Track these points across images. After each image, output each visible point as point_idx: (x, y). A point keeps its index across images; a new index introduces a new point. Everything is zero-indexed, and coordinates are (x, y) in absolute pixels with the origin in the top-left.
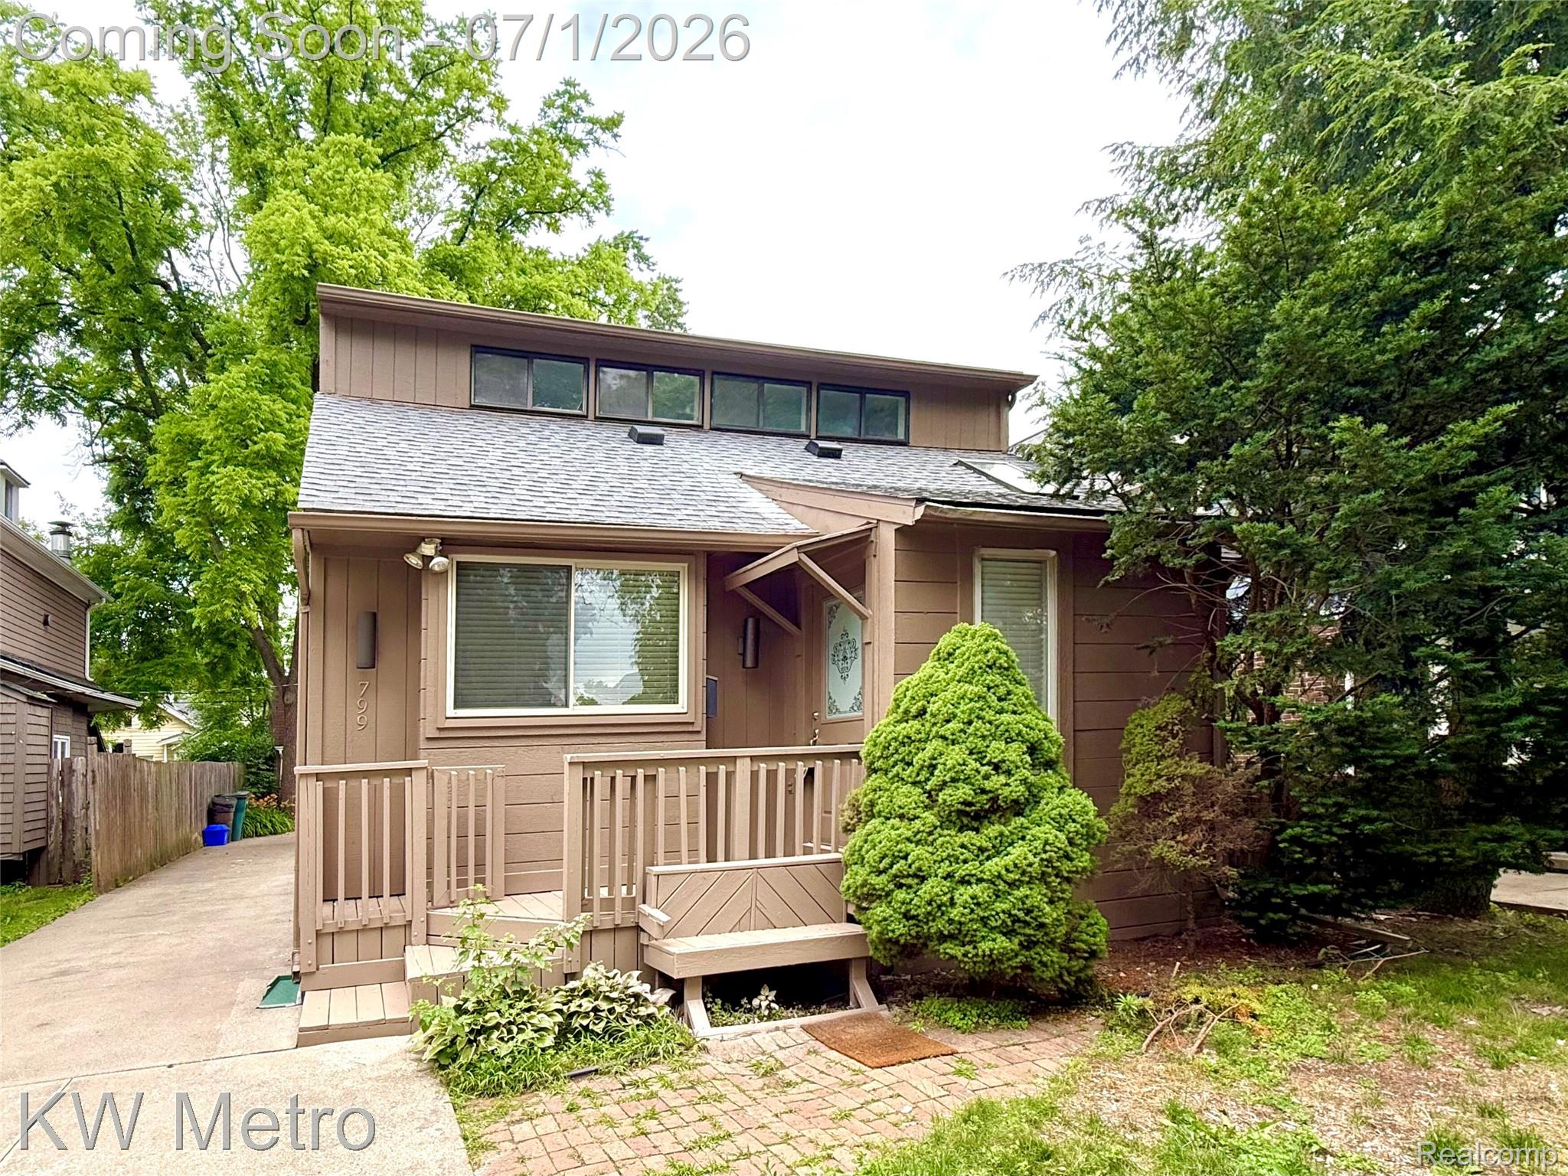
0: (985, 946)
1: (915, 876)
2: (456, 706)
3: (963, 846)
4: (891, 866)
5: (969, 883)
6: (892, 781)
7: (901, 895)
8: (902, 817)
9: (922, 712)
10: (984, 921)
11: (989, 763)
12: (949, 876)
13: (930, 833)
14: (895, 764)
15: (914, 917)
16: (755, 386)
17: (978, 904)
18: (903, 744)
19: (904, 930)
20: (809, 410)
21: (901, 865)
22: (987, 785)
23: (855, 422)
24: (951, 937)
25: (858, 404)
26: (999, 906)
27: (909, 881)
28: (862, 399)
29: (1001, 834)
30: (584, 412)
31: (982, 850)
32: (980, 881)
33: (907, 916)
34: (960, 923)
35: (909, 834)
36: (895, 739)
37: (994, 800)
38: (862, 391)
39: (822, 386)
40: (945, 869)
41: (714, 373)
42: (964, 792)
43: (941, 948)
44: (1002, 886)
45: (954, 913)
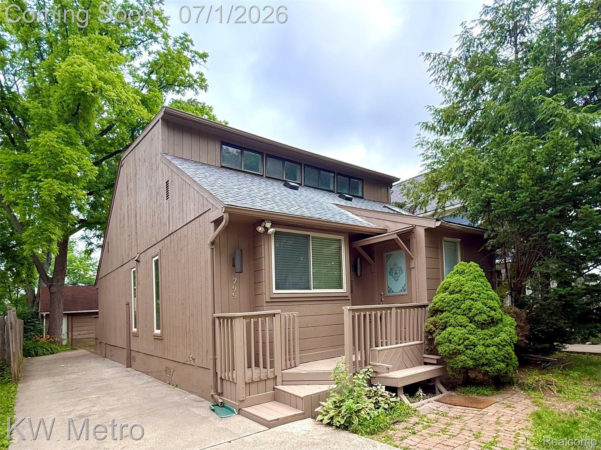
0: (497, 366)
1: (472, 345)
2: (276, 289)
3: (485, 334)
4: (463, 342)
5: (489, 346)
6: (453, 314)
7: (468, 352)
8: (461, 326)
9: (460, 291)
10: (496, 358)
11: (489, 307)
12: (483, 345)
13: (474, 331)
14: (453, 308)
15: (475, 359)
16: (317, 171)
17: (494, 353)
18: (455, 302)
19: (472, 364)
20: (334, 182)
21: (466, 342)
22: (491, 314)
23: (347, 188)
24: (486, 364)
25: (348, 182)
26: (500, 353)
27: (471, 347)
28: (350, 180)
29: (496, 330)
30: (262, 174)
31: (491, 335)
32: (493, 345)
33: (471, 359)
34: (490, 360)
35: (467, 331)
36: (452, 300)
37: (492, 319)
38: (350, 177)
39: (338, 174)
40: (482, 342)
41: (305, 165)
42: (485, 317)
43: (483, 368)
44: (501, 347)
45: (488, 356)
